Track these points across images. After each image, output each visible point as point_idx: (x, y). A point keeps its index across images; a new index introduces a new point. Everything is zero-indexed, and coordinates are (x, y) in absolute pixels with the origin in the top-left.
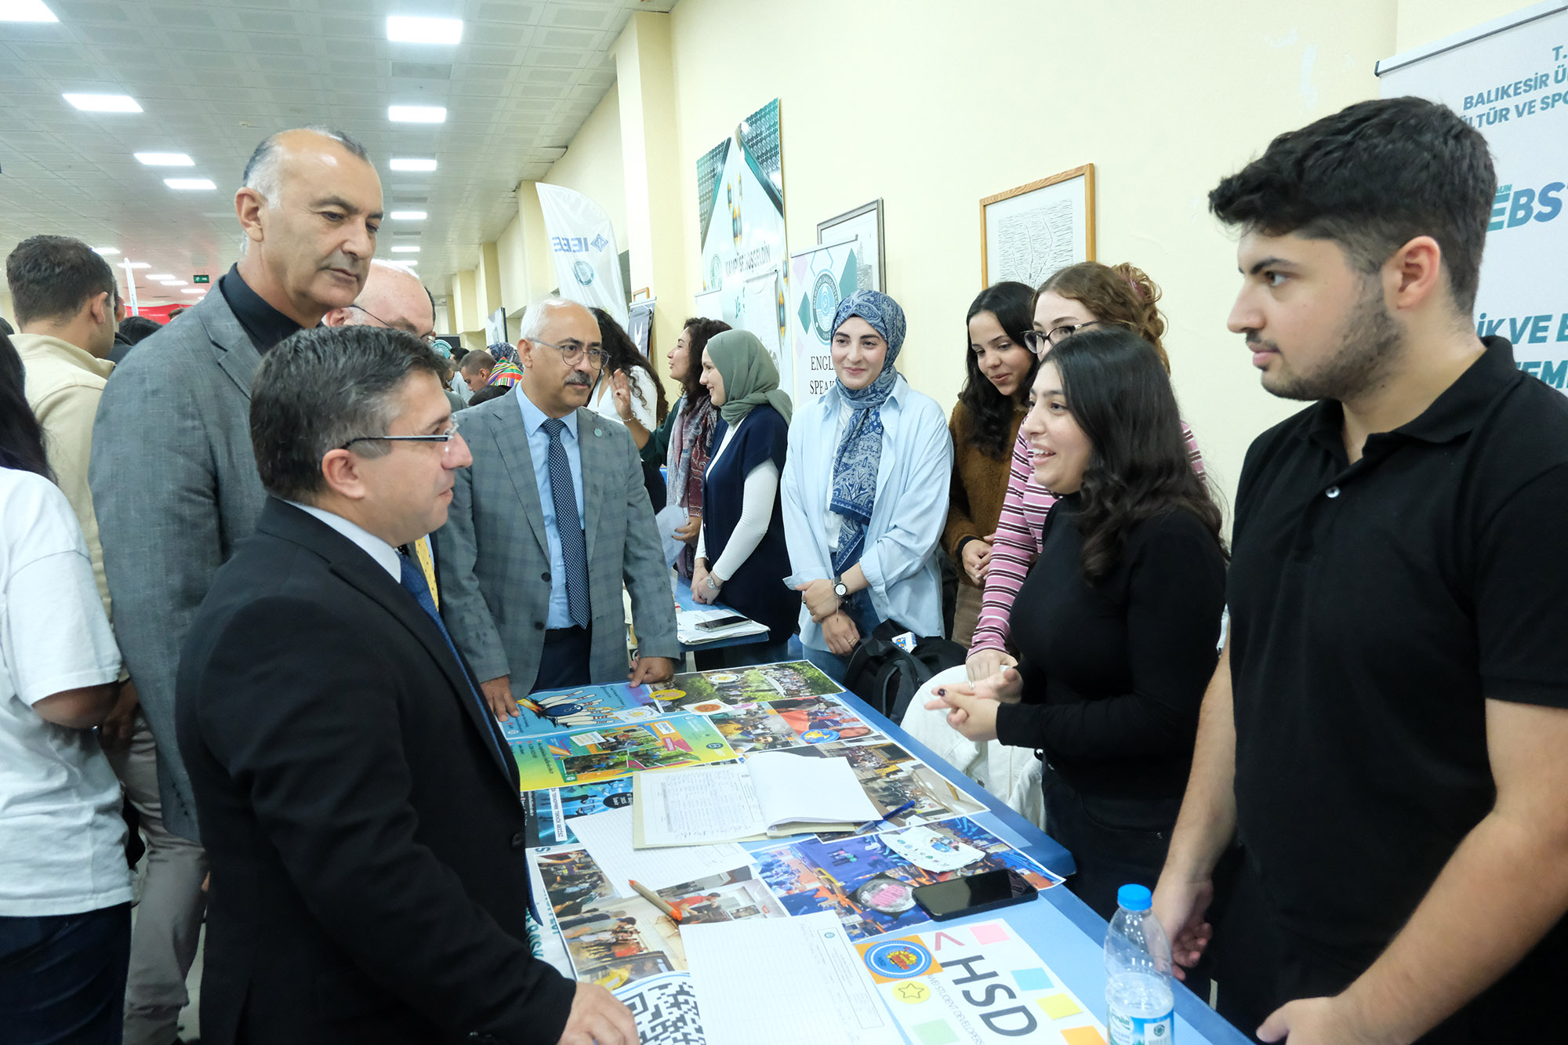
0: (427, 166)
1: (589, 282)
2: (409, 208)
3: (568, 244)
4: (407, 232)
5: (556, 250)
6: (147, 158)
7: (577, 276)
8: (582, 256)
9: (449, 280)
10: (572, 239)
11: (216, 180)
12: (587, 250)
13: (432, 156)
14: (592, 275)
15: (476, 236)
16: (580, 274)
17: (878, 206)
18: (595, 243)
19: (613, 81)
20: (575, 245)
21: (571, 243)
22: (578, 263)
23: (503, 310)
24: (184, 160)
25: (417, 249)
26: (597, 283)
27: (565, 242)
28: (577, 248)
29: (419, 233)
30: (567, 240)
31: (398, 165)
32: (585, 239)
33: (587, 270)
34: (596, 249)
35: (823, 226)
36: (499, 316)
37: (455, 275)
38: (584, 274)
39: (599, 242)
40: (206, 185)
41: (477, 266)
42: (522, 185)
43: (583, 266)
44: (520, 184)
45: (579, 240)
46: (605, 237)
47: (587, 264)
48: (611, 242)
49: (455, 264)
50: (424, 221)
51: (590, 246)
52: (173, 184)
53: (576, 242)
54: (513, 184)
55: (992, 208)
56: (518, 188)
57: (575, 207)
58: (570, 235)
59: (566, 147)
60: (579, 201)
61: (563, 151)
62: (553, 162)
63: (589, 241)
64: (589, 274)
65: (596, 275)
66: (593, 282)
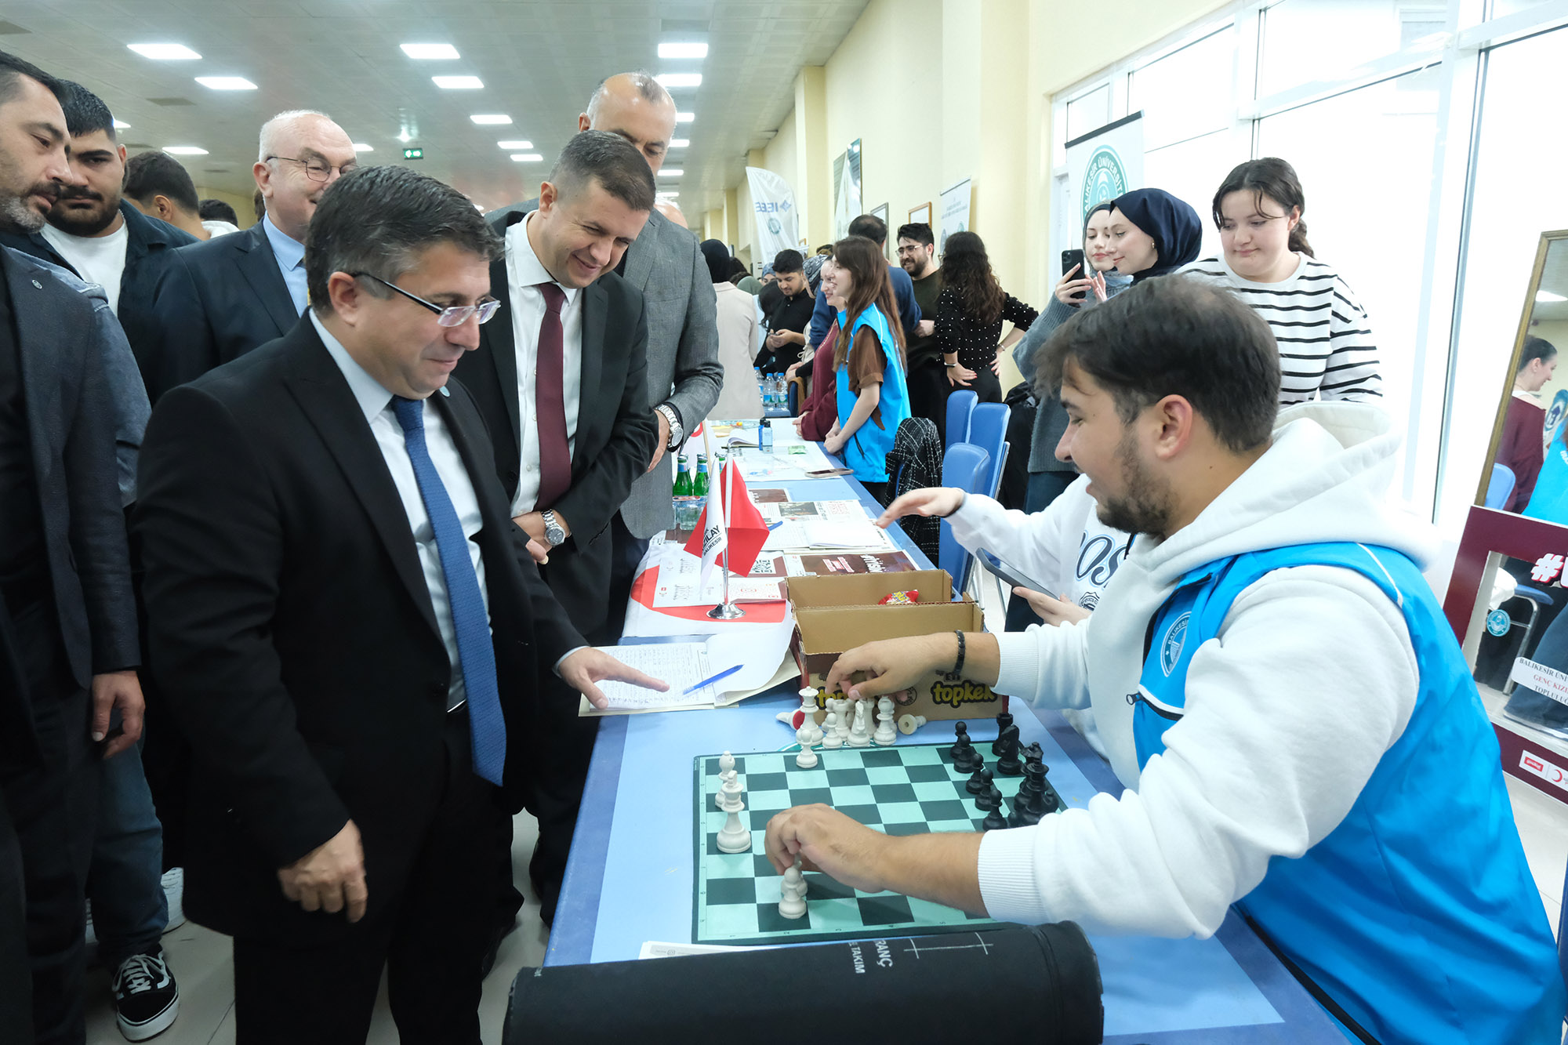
1: (777, 232)
2: (670, 168)
3: (765, 207)
4: (671, 183)
5: (758, 211)
6: (504, 145)
7: (770, 228)
8: (774, 215)
9: (703, 215)
12: (777, 210)
13: (686, 138)
15: (722, 185)
16: (772, 226)
17: (886, 206)
18: (782, 206)
19: (794, 106)
21: (767, 206)
22: (771, 220)
24: (528, 145)
26: (783, 232)
28: (770, 210)
29: (677, 184)
32: (776, 204)
33: (776, 224)
34: (783, 210)
37: (706, 212)
38: (774, 226)
40: (538, 158)
42: (750, 152)
43: (774, 222)
44: (748, 151)
45: (772, 204)
46: (789, 202)
47: (777, 221)
49: (707, 204)
51: (779, 209)
53: (770, 206)
54: (744, 152)
55: (912, 215)
56: (747, 155)
57: (770, 182)
58: (767, 201)
59: (777, 131)
60: (773, 178)
61: (775, 133)
62: (770, 139)
63: (779, 205)
64: (778, 227)
65: (782, 227)
66: (780, 232)
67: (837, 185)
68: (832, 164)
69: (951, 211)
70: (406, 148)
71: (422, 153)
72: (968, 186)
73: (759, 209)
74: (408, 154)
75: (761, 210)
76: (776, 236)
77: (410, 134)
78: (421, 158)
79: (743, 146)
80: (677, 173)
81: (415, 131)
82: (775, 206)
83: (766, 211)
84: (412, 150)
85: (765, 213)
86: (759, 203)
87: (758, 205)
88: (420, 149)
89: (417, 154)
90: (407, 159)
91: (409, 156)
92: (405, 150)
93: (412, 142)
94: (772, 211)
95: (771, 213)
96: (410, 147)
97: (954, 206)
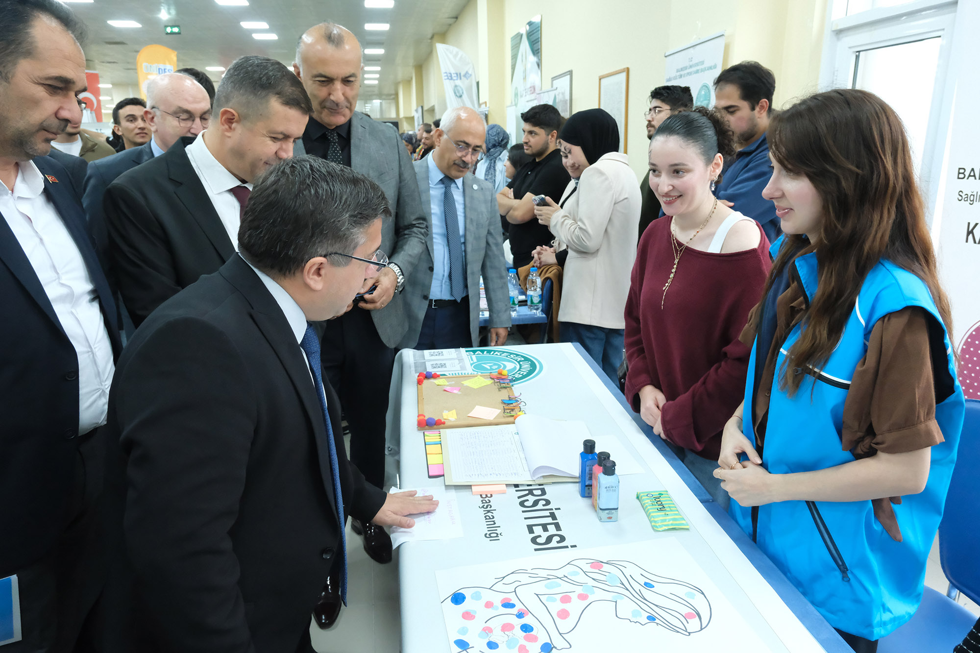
0: (385, 27)
1: (461, 96)
2: (374, 48)
3: (451, 76)
5: (445, 79)
6: (246, 25)
7: (455, 93)
8: (458, 82)
9: (396, 84)
10: (454, 74)
11: (278, 35)
12: (461, 79)
13: (387, 22)
14: (463, 93)
15: (411, 62)
16: (456, 92)
17: (570, 73)
18: (465, 76)
20: (454, 76)
21: (453, 75)
22: (456, 86)
23: (422, 107)
24: (264, 25)
25: (378, 68)
26: (465, 96)
27: (450, 75)
28: (455, 78)
29: (379, 60)
30: (451, 74)
31: (369, 27)
32: (460, 74)
33: (460, 89)
34: (465, 79)
35: (554, 79)
36: (420, 110)
37: (400, 83)
38: (459, 92)
39: (467, 75)
40: (273, 37)
41: (412, 78)
42: (435, 37)
43: (459, 88)
44: (434, 34)
45: (457, 74)
46: (470, 72)
47: (460, 87)
48: (473, 76)
49: (400, 76)
50: (383, 55)
51: (462, 77)
52: (257, 37)
53: (455, 75)
54: (429, 36)
55: (602, 80)
56: (432, 38)
57: (456, 56)
58: (453, 71)
59: (457, 18)
60: (457, 54)
61: (455, 20)
62: (450, 25)
63: (462, 75)
64: (461, 92)
65: (465, 92)
66: (463, 96)
67: (514, 57)
68: (510, 40)
69: (682, 73)
70: (167, 24)
71: (180, 30)
72: (721, 42)
73: (446, 77)
74: (169, 30)
75: (448, 79)
76: (460, 99)
77: (169, 13)
78: (179, 33)
79: (429, 32)
80: (380, 51)
81: (173, 12)
82: (459, 75)
83: (452, 79)
84: (172, 26)
85: (452, 81)
86: (446, 73)
87: (446, 74)
88: (178, 26)
89: (176, 30)
90: (167, 34)
91: (169, 32)
92: (166, 26)
93: (168, 21)
94: (457, 79)
95: (456, 81)
96: (170, 24)
97: (691, 67)
